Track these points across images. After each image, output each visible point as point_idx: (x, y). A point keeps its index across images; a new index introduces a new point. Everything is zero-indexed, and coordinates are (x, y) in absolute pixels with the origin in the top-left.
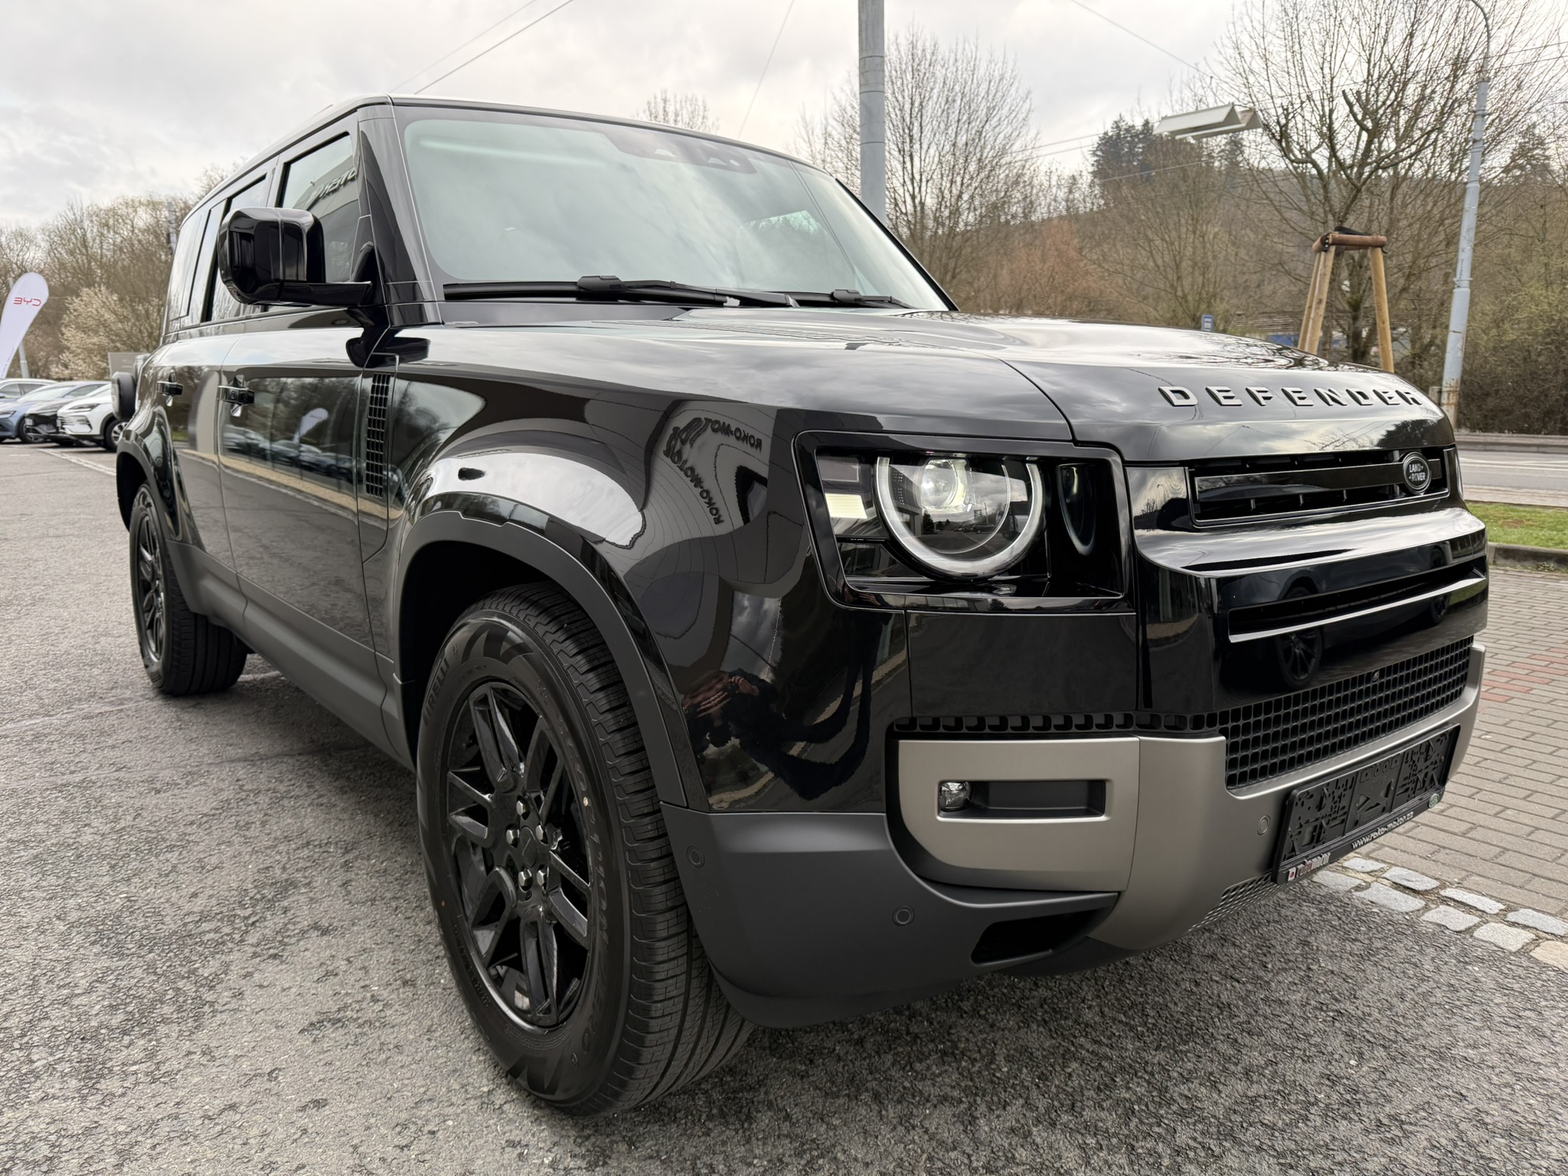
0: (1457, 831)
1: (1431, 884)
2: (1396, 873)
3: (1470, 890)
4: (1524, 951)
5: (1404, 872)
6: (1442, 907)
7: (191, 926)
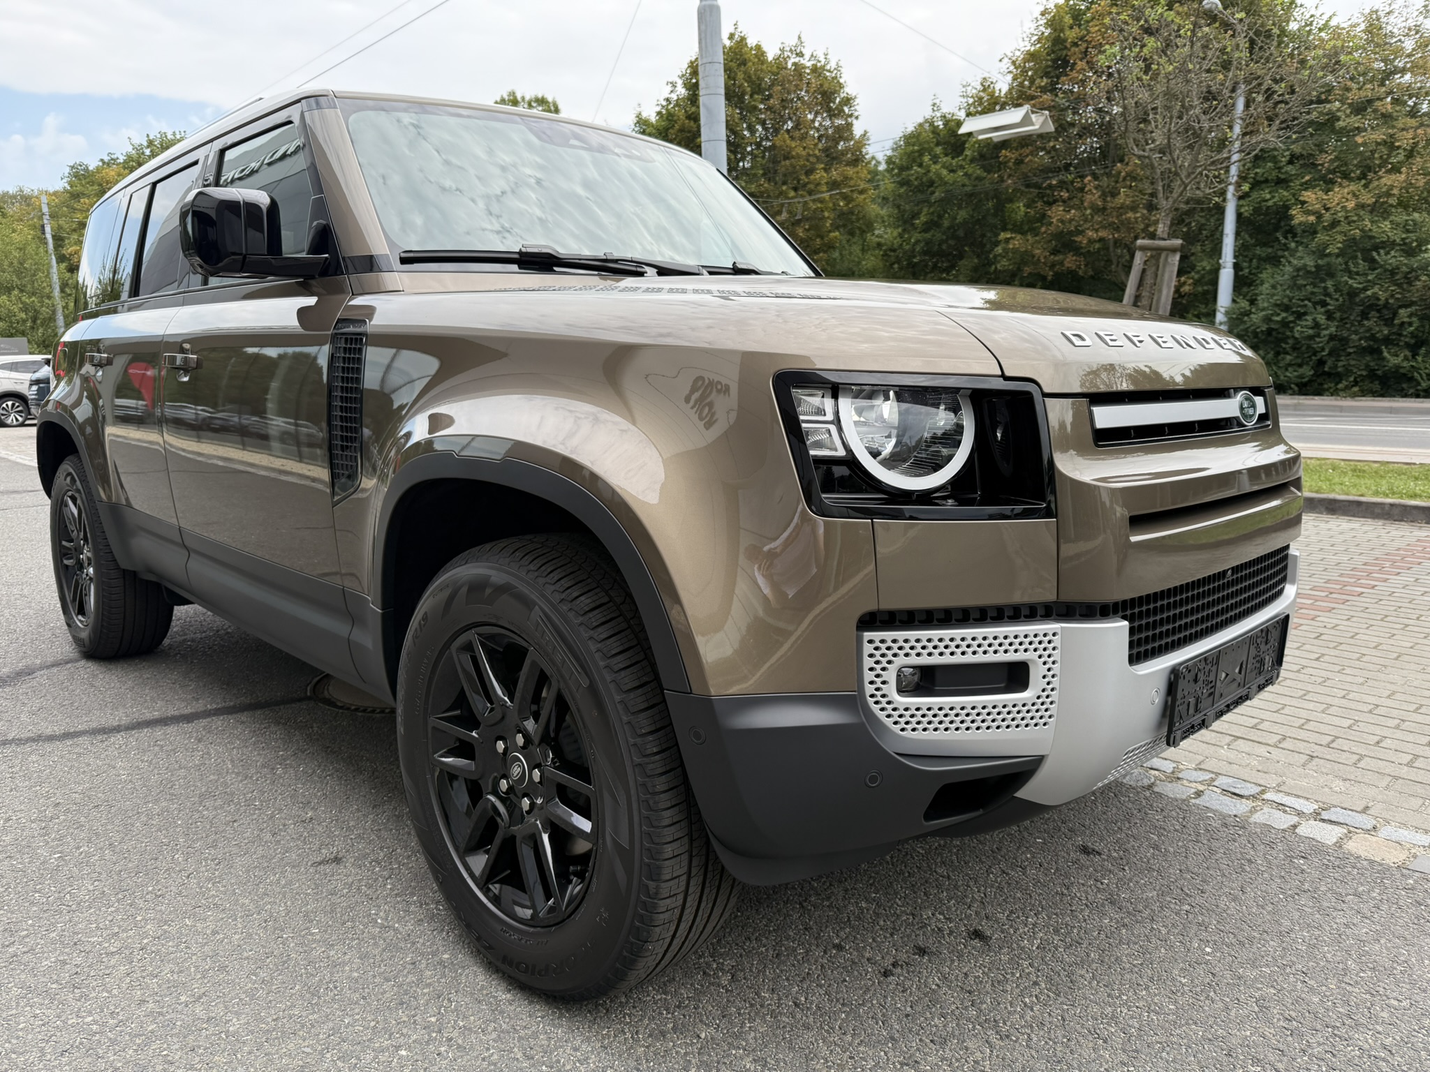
0: (1270, 742)
1: (1254, 790)
2: (1221, 781)
3: (1288, 794)
4: (1339, 845)
5: (1230, 780)
6: (1266, 810)
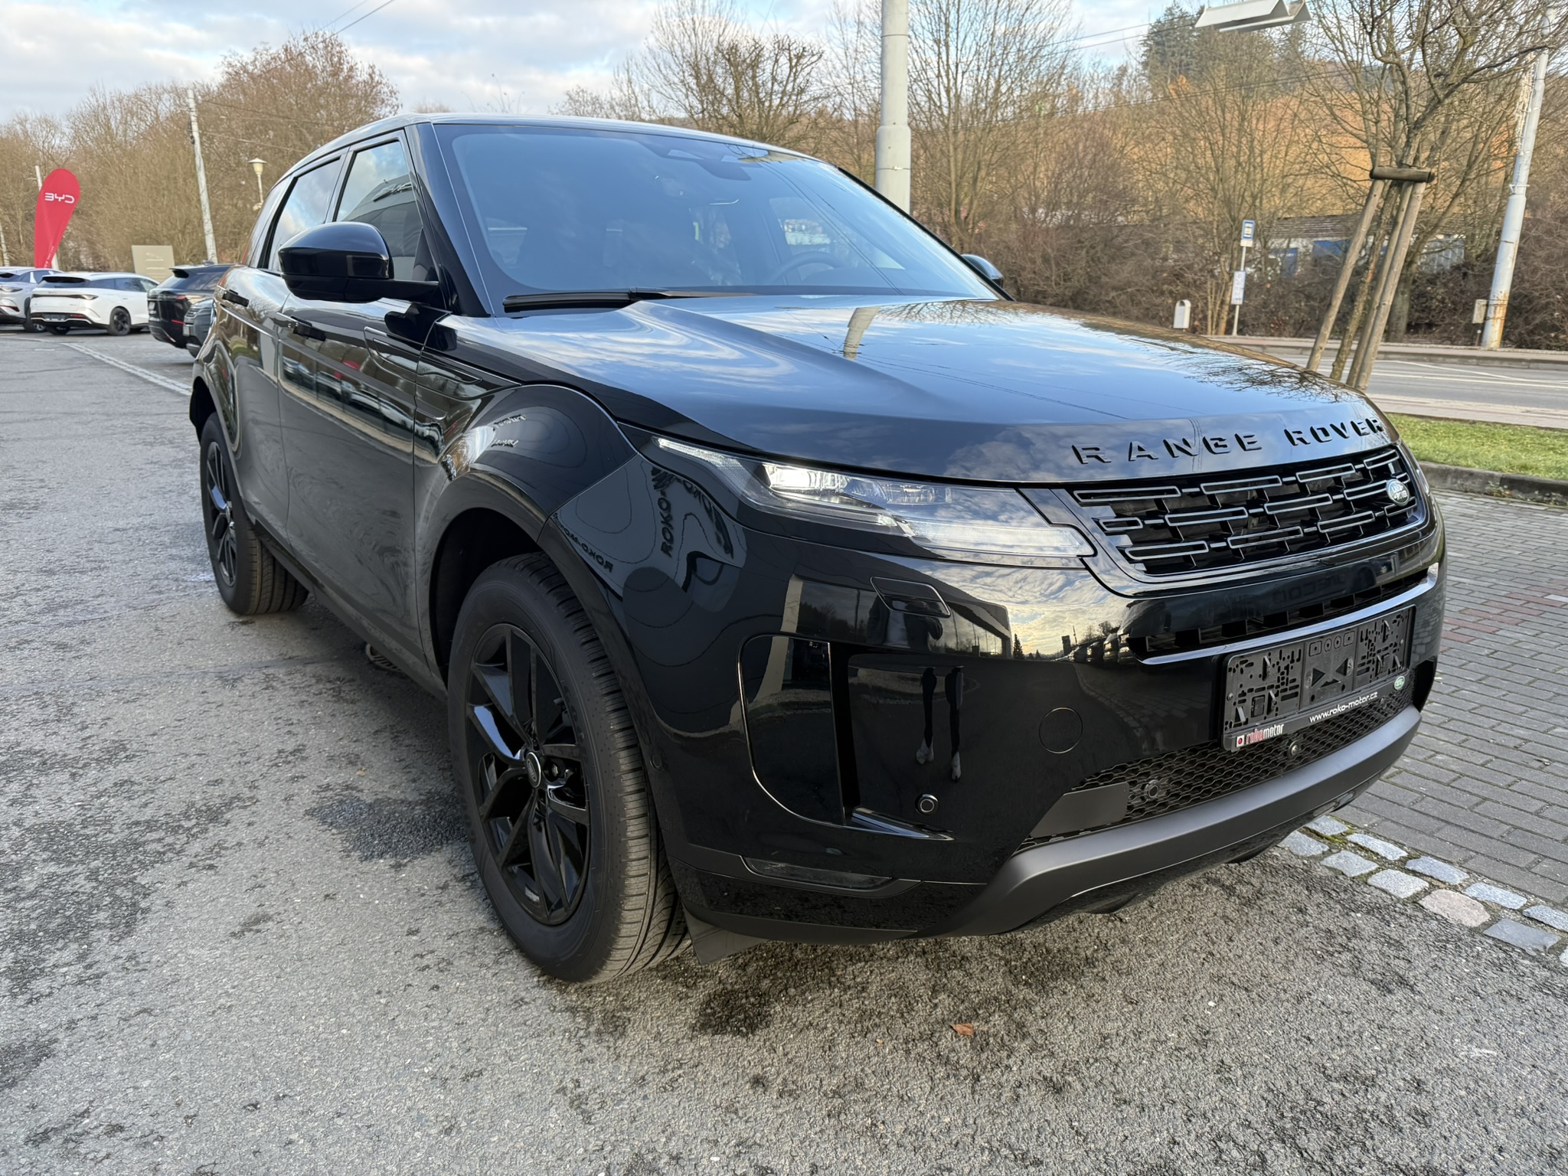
1: (1343, 830)
3: (1378, 836)
4: (1414, 900)
6: (1345, 853)
7: (136, 836)
